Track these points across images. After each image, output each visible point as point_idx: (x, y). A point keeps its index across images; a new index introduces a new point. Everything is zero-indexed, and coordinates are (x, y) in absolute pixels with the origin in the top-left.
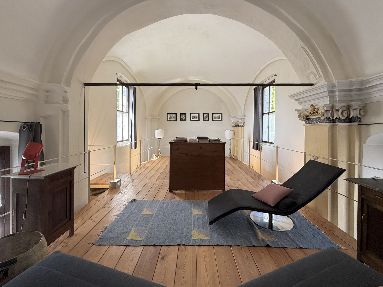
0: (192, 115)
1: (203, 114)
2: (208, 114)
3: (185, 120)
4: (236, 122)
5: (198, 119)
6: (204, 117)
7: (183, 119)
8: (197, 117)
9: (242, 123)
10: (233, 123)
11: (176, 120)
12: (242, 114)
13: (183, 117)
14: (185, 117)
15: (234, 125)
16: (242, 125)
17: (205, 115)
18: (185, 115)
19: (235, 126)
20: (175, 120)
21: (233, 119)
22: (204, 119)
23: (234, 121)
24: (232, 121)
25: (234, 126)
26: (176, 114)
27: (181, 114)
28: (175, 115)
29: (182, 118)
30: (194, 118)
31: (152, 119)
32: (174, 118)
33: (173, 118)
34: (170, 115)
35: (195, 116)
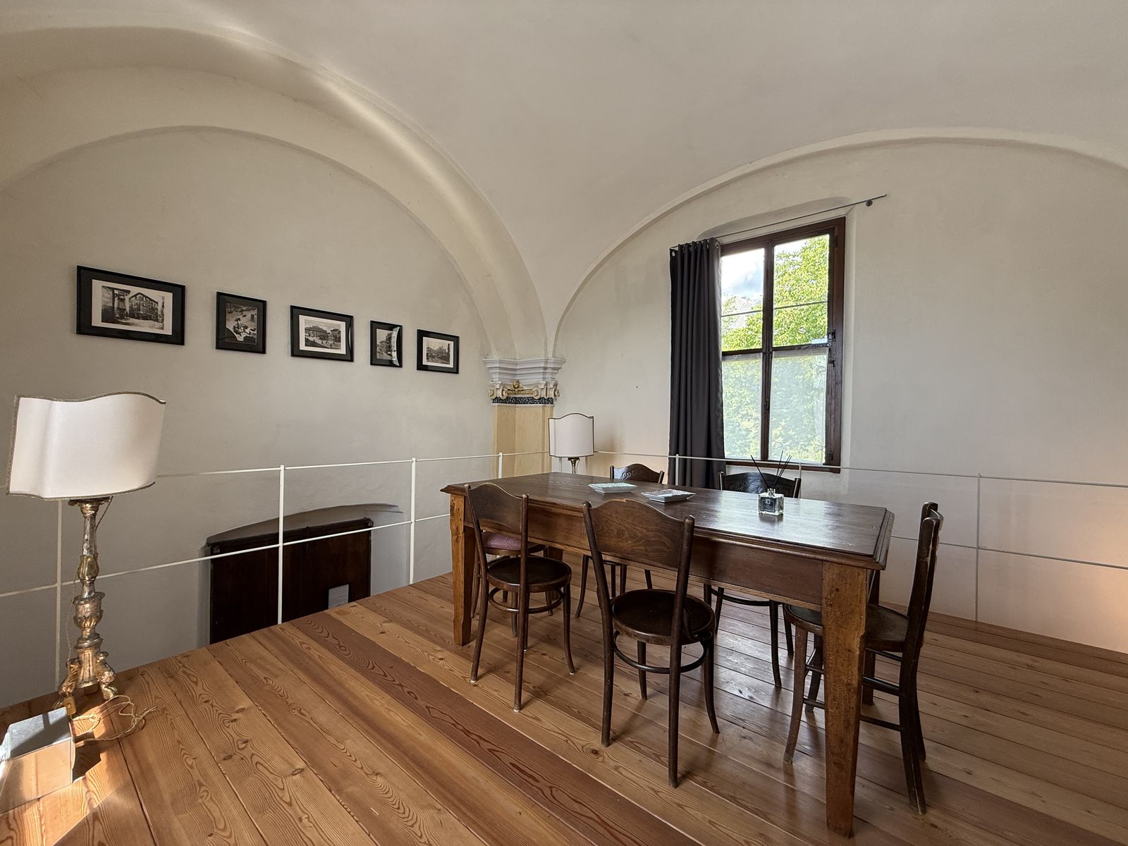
0: (304, 321)
1: (374, 325)
2: (399, 329)
3: (257, 345)
4: (511, 382)
5: (342, 351)
6: (378, 343)
7: (240, 338)
8: (338, 340)
9: (550, 385)
11: (176, 339)
12: (546, 349)
13: (243, 321)
14: (254, 325)
15: (504, 397)
17: (382, 335)
18: (255, 312)
19: (509, 400)
20: (167, 332)
21: (500, 368)
22: (378, 356)
23: (506, 376)
24: (500, 375)
25: (502, 401)
26: (178, 290)
27: (226, 301)
30: (319, 342)
33: (145, 318)
34: (113, 289)
35: (324, 329)
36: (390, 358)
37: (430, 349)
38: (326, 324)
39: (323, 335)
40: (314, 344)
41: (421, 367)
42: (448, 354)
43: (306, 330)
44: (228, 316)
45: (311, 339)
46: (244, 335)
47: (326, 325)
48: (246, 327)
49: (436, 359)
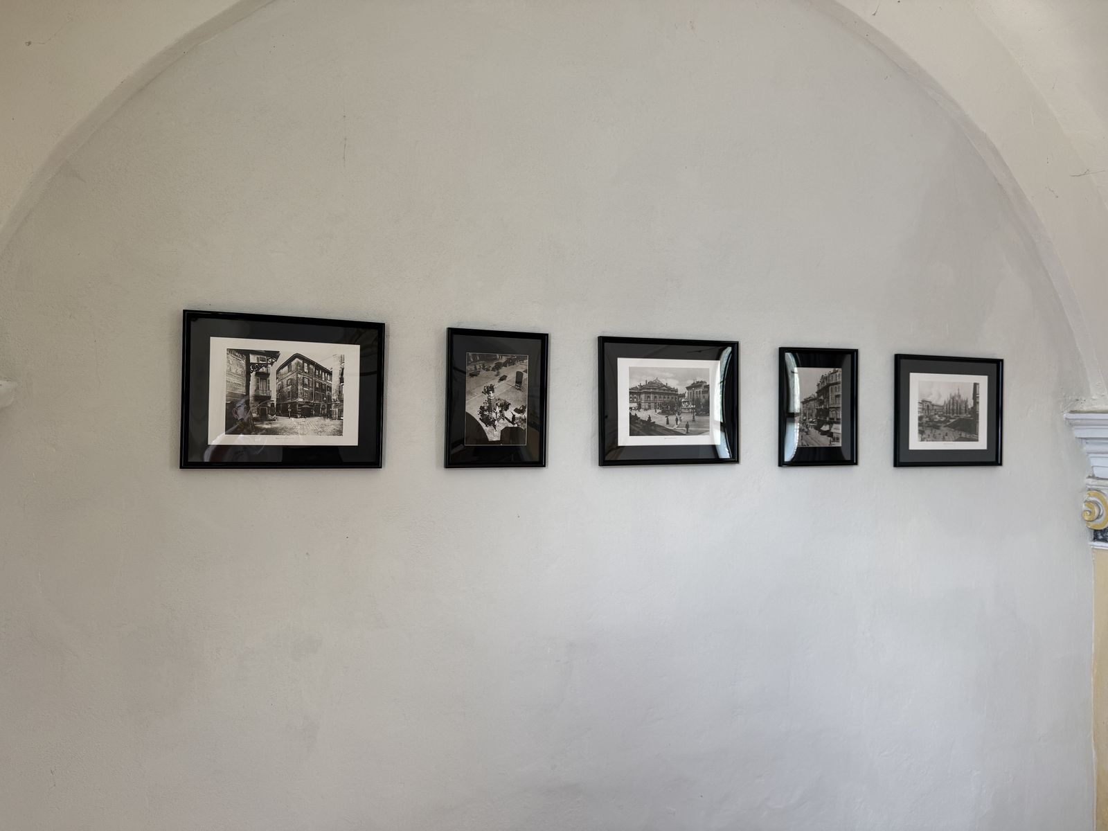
0: (629, 371)
5: (713, 437)
7: (494, 435)
10: (1092, 486)
14: (517, 400)
18: (523, 366)
21: (1097, 440)
23: (1104, 463)
24: (1094, 463)
25: (1105, 537)
29: (473, 407)
33: (307, 413)
34: (245, 353)
35: (672, 384)
36: (824, 441)
37: (926, 406)
39: (669, 402)
41: (903, 458)
42: (974, 412)
43: (634, 393)
44: (470, 383)
46: (501, 425)
47: (676, 374)
48: (505, 406)
49: (944, 430)
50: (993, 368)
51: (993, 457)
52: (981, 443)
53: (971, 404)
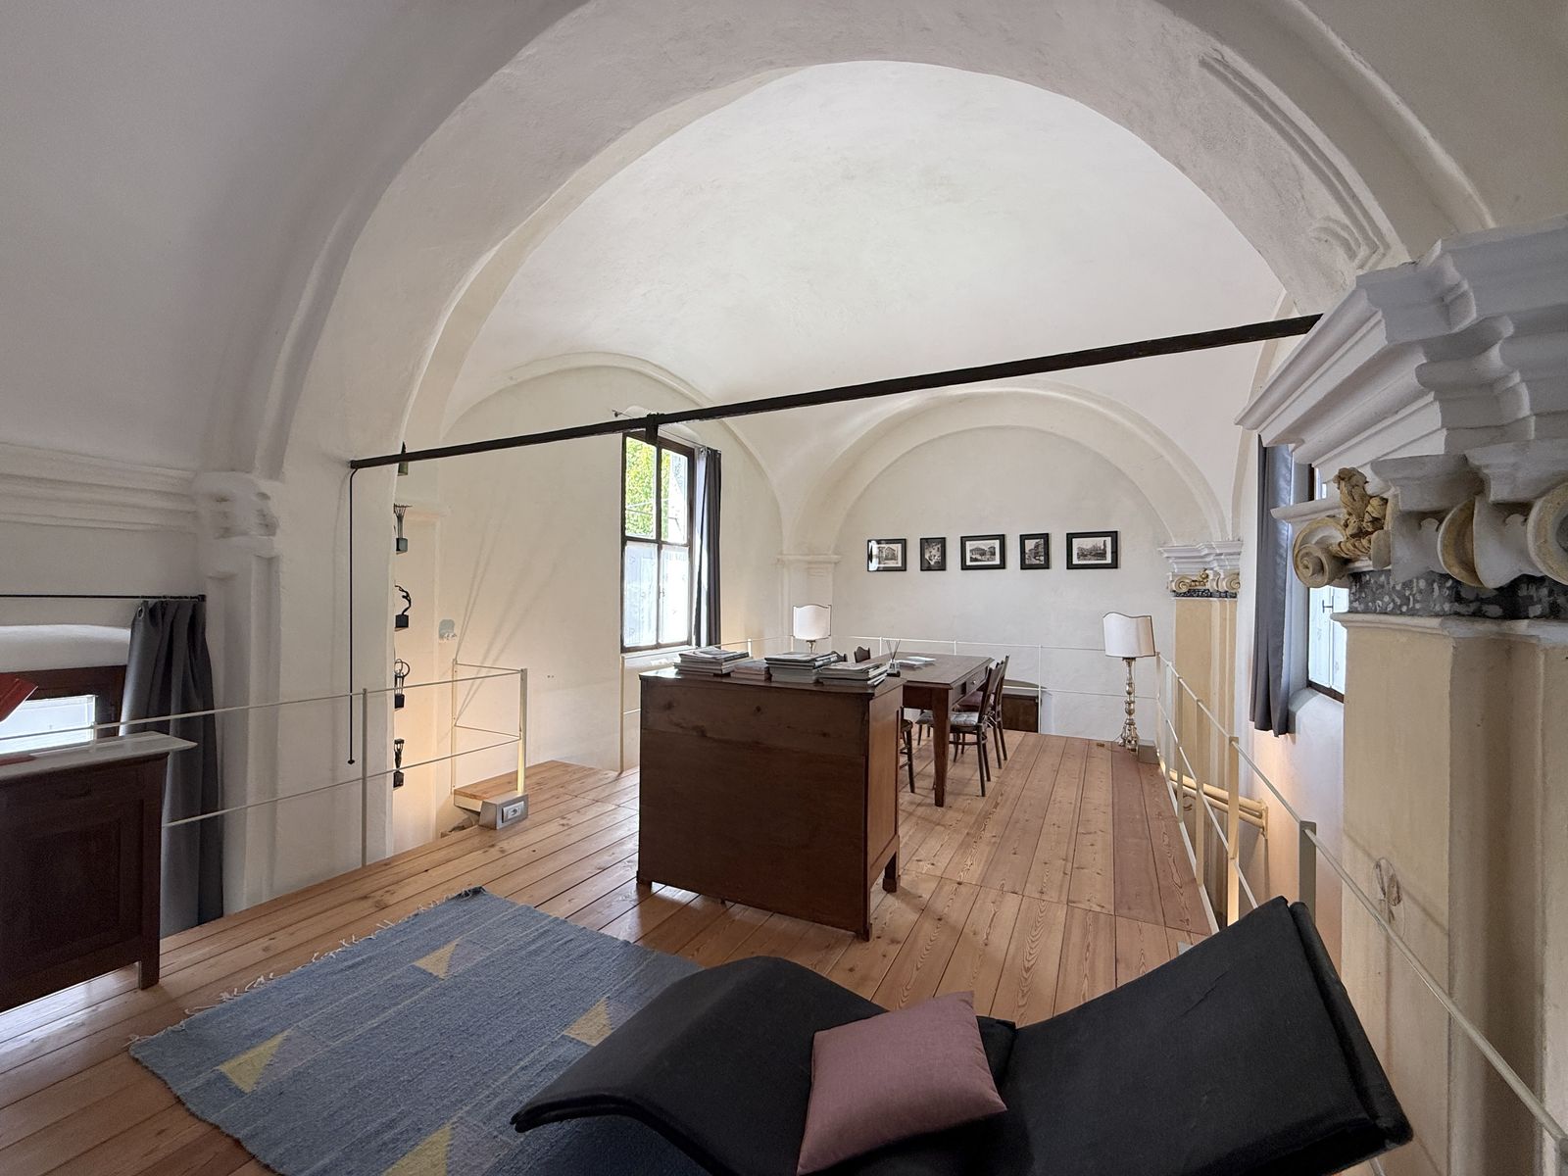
0: (969, 545)
1: (1023, 538)
2: (1046, 537)
3: (942, 566)
4: (1193, 572)
5: (997, 562)
6: (1027, 551)
7: (932, 563)
8: (994, 554)
9: (1222, 577)
10: (1174, 575)
11: (903, 568)
12: (1223, 530)
14: (939, 554)
15: (1184, 589)
16: (1223, 586)
17: (1030, 544)
18: (939, 546)
19: (1191, 593)
20: (900, 565)
21: (1177, 558)
22: (1027, 562)
23: (1182, 566)
24: (1175, 566)
25: (1184, 595)
26: (903, 542)
27: (925, 542)
28: (898, 547)
29: (927, 557)
30: (979, 558)
31: (810, 563)
32: (894, 558)
35: (983, 547)
36: (1038, 562)
37: (1080, 549)
38: (984, 545)
39: (983, 553)
40: (976, 560)
41: (1070, 566)
42: (1105, 550)
43: (971, 551)
45: (974, 557)
46: (935, 560)
48: (936, 556)
49: (1089, 557)
50: (1114, 535)
51: (1114, 565)
52: (1109, 560)
53: (1102, 547)
